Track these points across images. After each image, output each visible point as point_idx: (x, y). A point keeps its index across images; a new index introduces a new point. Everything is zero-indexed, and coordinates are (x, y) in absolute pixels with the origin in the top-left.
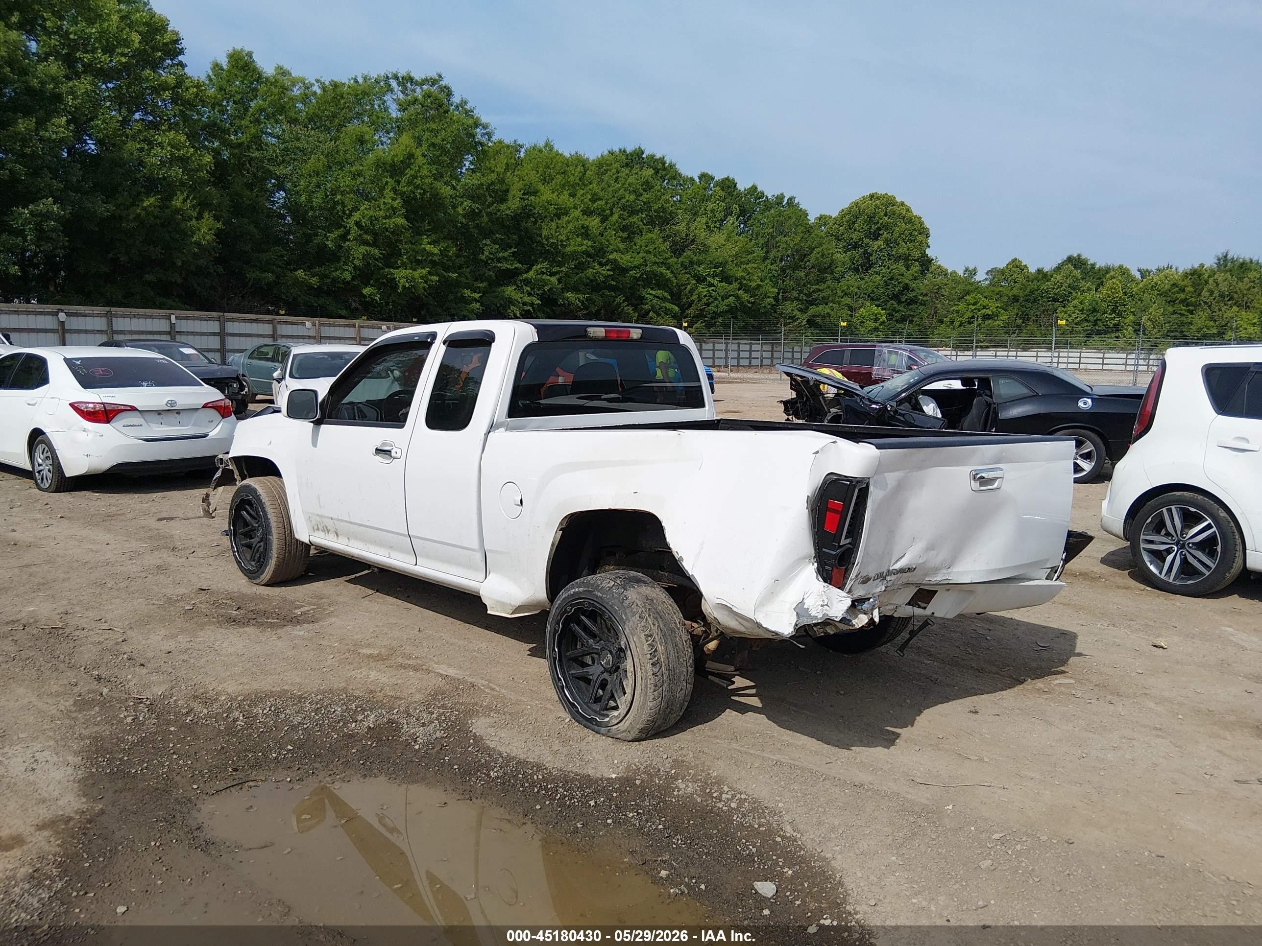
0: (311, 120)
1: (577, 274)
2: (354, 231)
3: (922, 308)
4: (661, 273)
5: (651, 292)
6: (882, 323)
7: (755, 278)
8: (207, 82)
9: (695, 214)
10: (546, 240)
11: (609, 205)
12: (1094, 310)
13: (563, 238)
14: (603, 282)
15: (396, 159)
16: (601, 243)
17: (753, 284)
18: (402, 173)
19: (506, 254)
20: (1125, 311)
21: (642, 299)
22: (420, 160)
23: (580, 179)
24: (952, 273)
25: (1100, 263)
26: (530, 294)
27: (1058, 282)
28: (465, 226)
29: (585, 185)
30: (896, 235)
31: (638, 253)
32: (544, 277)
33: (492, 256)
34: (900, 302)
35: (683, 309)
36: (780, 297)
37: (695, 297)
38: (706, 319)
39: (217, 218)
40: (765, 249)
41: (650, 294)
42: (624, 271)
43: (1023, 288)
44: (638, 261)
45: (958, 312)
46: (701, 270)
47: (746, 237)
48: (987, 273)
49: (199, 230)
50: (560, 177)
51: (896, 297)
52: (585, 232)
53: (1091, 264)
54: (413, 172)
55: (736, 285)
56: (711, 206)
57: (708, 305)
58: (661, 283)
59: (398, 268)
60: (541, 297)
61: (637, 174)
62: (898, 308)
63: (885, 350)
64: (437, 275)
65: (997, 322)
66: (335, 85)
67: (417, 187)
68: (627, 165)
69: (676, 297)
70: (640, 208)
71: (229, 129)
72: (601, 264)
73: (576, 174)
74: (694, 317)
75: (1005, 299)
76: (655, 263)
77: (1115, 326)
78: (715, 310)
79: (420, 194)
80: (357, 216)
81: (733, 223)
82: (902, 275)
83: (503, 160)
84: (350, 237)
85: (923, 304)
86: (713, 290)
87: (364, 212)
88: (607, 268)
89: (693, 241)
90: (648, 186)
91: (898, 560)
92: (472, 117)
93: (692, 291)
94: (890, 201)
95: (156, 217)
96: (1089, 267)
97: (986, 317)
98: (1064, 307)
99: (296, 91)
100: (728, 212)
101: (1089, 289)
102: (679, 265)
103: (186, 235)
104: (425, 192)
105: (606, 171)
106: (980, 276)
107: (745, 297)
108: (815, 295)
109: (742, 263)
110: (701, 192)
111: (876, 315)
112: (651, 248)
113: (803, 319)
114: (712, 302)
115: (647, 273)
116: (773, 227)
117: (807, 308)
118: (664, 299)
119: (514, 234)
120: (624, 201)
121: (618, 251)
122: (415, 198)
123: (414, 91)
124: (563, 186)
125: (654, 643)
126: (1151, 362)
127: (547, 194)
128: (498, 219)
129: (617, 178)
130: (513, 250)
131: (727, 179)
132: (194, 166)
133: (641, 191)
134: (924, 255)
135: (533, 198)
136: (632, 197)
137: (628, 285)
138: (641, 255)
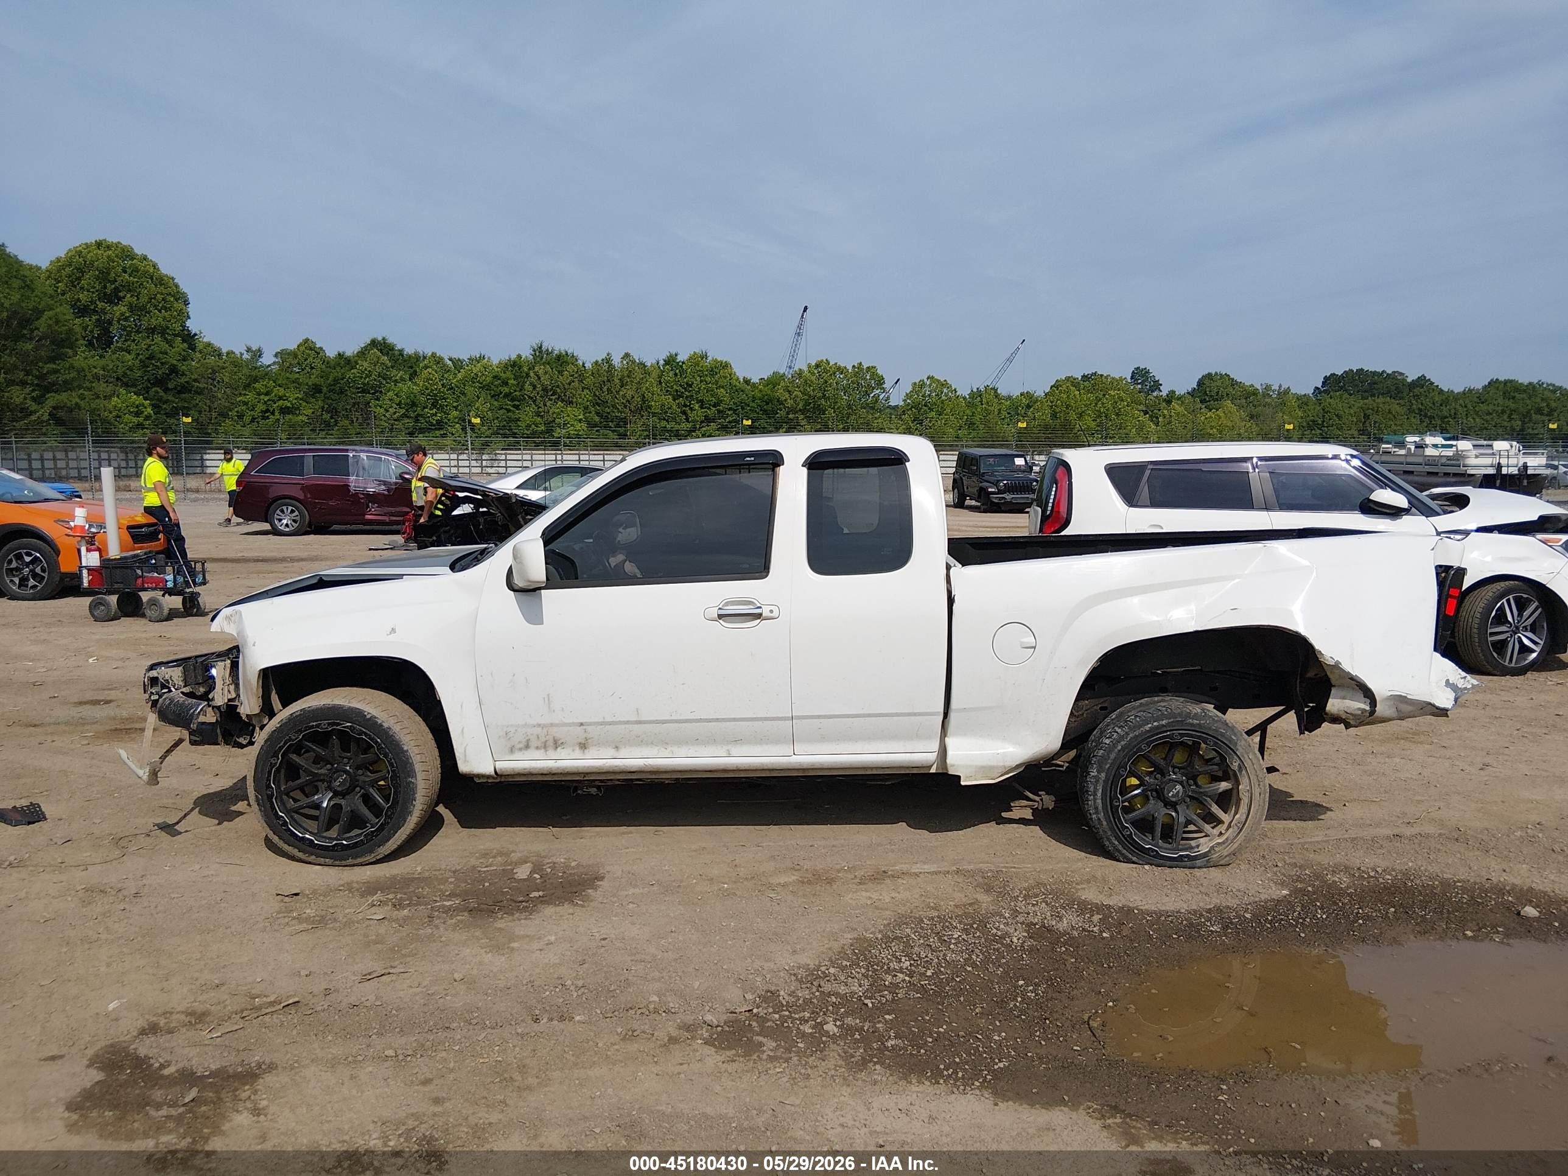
3: (198, 398)
6: (147, 418)
12: (413, 404)
20: (447, 406)
24: (228, 353)
25: (409, 350)
27: (366, 369)
30: (144, 299)
34: (166, 390)
43: (324, 375)
45: (245, 403)
48: (276, 356)
51: (160, 382)
53: (399, 350)
62: (165, 397)
63: (363, 456)
65: (300, 417)
75: (305, 388)
77: (439, 422)
82: (166, 353)
85: (199, 392)
94: (126, 253)
96: (397, 353)
97: (284, 411)
98: (378, 399)
101: (402, 379)
106: (268, 359)
108: (52, 378)
111: (137, 407)
113: (42, 412)
117: (44, 396)
126: (484, 463)
134: (184, 327)
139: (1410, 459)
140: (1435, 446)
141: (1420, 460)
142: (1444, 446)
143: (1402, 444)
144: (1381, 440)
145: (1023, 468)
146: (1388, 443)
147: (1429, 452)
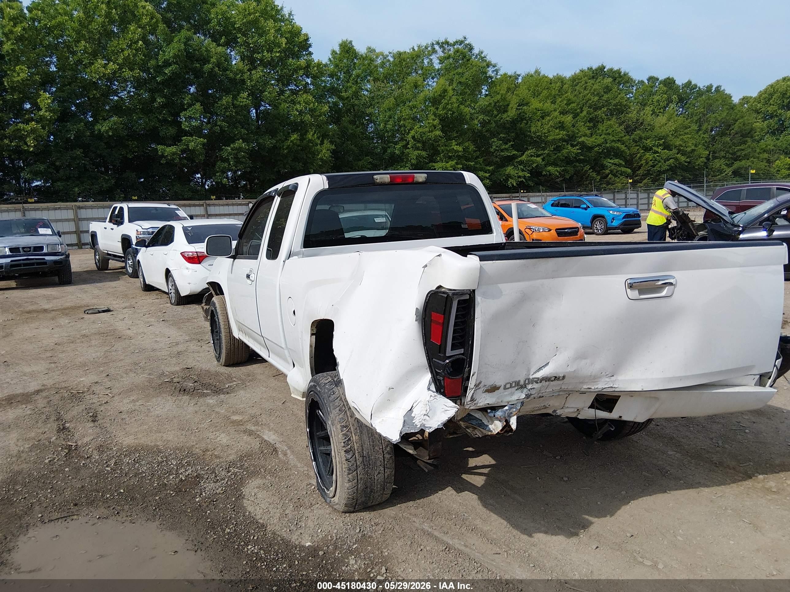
0: (386, 77)
1: (556, 154)
2: (412, 142)
4: (618, 147)
5: (610, 161)
7: (690, 145)
8: (329, 63)
9: (645, 105)
10: (534, 134)
11: (579, 106)
13: (545, 131)
14: (575, 158)
15: (436, 94)
16: (573, 132)
17: (689, 149)
18: (440, 103)
19: (507, 146)
21: (603, 167)
22: (451, 93)
23: (559, 92)
26: (523, 171)
28: (480, 132)
29: (562, 95)
31: (600, 136)
32: (533, 158)
33: (497, 148)
35: (634, 171)
36: (710, 157)
37: (643, 162)
38: (652, 176)
39: (331, 142)
40: (698, 124)
41: (609, 162)
42: (590, 149)
44: (600, 140)
46: (649, 143)
47: (684, 117)
49: (322, 151)
50: (545, 92)
52: (561, 126)
54: (446, 101)
55: (675, 151)
56: (656, 98)
57: (653, 166)
58: (618, 154)
59: (437, 162)
60: (531, 172)
61: (600, 82)
63: (775, 187)
64: (462, 164)
66: (400, 54)
67: (450, 110)
68: (593, 77)
69: (629, 163)
70: (602, 105)
71: (341, 89)
72: (573, 146)
73: (556, 88)
74: (642, 175)
76: (613, 141)
78: (659, 169)
79: (451, 114)
80: (412, 133)
81: (673, 108)
83: (505, 85)
84: (409, 146)
86: (657, 156)
87: (417, 130)
88: (577, 147)
89: (642, 123)
90: (608, 90)
91: (540, 369)
92: (486, 61)
93: (640, 158)
95: (298, 146)
99: (379, 61)
100: (670, 101)
102: (631, 141)
103: (315, 154)
104: (454, 113)
105: (578, 83)
107: (683, 159)
108: (739, 154)
109: (680, 135)
110: (649, 89)
112: (610, 131)
113: (729, 171)
114: (657, 164)
115: (607, 148)
116: (704, 108)
117: (733, 163)
118: (620, 165)
119: (513, 132)
120: (590, 102)
121: (585, 135)
122: (447, 117)
123: (450, 50)
124: (547, 98)
125: (348, 433)
127: (535, 104)
128: (501, 124)
129: (585, 87)
130: (512, 143)
131: (668, 78)
132: (317, 113)
133: (603, 93)
135: (525, 107)
136: (596, 98)
137: (593, 158)
138: (602, 137)
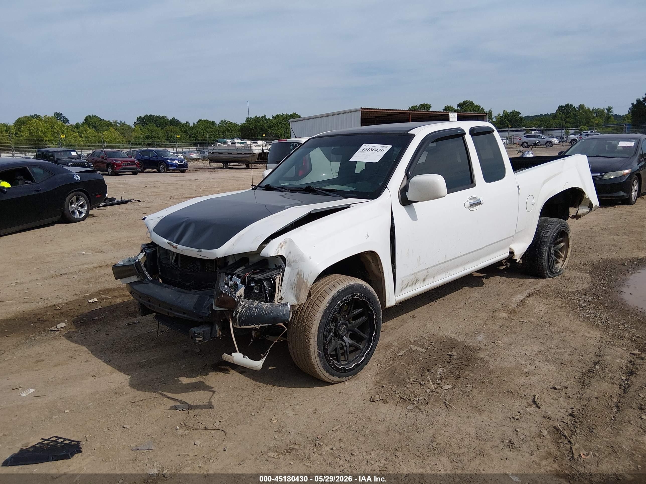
139: (230, 148)
140: (238, 143)
141: (234, 148)
142: (241, 143)
143: (225, 143)
144: (217, 141)
145: (76, 157)
146: (219, 142)
147: (237, 145)
